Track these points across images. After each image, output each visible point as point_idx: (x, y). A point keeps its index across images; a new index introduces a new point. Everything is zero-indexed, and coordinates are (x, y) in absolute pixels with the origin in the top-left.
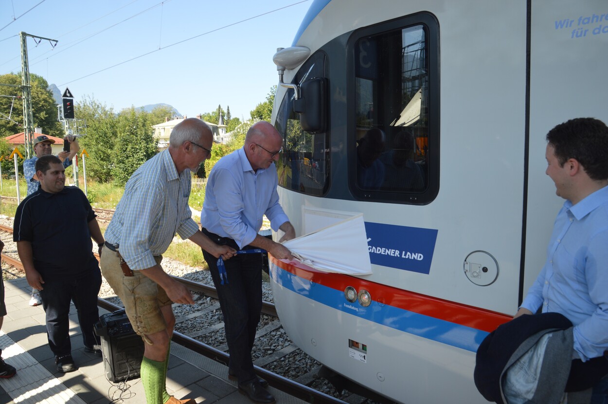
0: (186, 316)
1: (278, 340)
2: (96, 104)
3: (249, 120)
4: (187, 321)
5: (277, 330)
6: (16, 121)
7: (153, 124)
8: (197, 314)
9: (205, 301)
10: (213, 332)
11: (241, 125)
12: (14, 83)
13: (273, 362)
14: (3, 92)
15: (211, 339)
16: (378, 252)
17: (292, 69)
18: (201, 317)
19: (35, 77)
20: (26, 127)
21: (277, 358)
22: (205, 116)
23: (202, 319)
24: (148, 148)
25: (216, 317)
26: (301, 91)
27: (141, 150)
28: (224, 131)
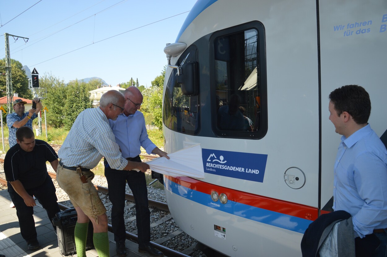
1: (170, 226)
2: (53, 78)
3: (151, 87)
5: (170, 220)
6: (2, 90)
7: (90, 90)
10: (129, 222)
11: (145, 90)
12: (1, 65)
13: (167, 241)
16: (231, 170)
17: (176, 56)
19: (14, 61)
20: (8, 93)
21: (170, 238)
22: (123, 85)
24: (86, 106)
25: (130, 213)
26: (182, 70)
27: (82, 107)
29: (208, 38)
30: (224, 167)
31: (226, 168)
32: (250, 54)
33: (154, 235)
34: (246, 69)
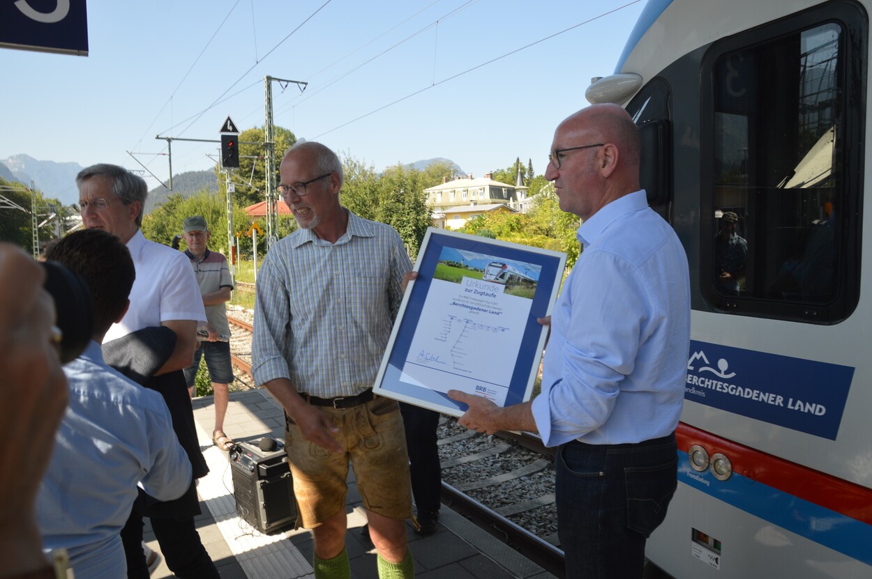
0: (458, 459)
2: (352, 162)
4: (458, 466)
6: (258, 188)
7: (427, 186)
8: (473, 458)
9: (485, 440)
10: (493, 486)
12: (257, 140)
14: (245, 151)
15: (489, 496)
16: (746, 396)
18: (477, 462)
19: (280, 131)
20: (267, 195)
22: (498, 174)
23: (479, 466)
24: (418, 220)
25: (498, 465)
27: (409, 223)
28: (523, 195)
29: (700, 57)
30: (728, 387)
31: (734, 390)
32: (815, 91)
33: (547, 522)
34: (801, 130)
